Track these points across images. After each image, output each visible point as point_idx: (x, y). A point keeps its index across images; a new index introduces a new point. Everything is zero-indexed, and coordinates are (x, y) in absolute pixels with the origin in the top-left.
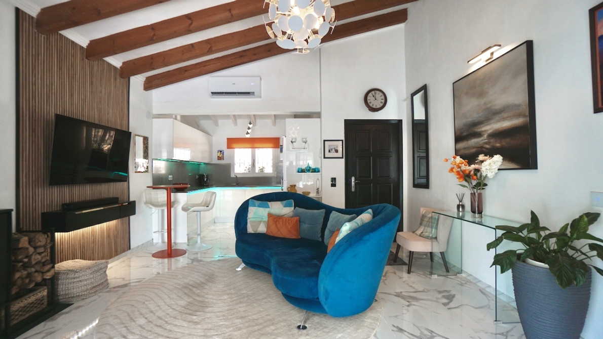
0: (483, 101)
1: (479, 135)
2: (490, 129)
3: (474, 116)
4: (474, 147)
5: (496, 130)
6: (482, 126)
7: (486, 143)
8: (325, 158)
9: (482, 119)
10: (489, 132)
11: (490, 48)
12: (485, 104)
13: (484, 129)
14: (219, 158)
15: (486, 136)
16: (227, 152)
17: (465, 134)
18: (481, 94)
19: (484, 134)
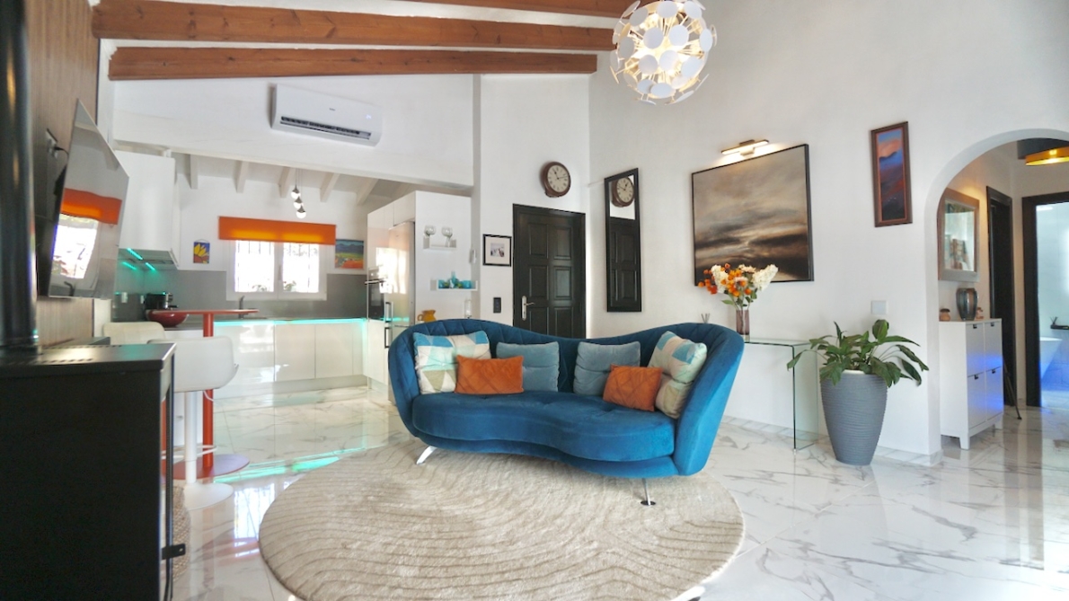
0: (743, 202)
1: (736, 241)
2: (754, 235)
3: (731, 219)
4: (727, 256)
5: (763, 237)
6: (741, 230)
7: (747, 252)
8: (485, 264)
9: (741, 222)
10: (753, 238)
11: (751, 142)
12: (746, 205)
13: (743, 235)
14: (197, 259)
15: (747, 243)
16: (217, 246)
17: (712, 239)
18: (741, 193)
19: (744, 241)
